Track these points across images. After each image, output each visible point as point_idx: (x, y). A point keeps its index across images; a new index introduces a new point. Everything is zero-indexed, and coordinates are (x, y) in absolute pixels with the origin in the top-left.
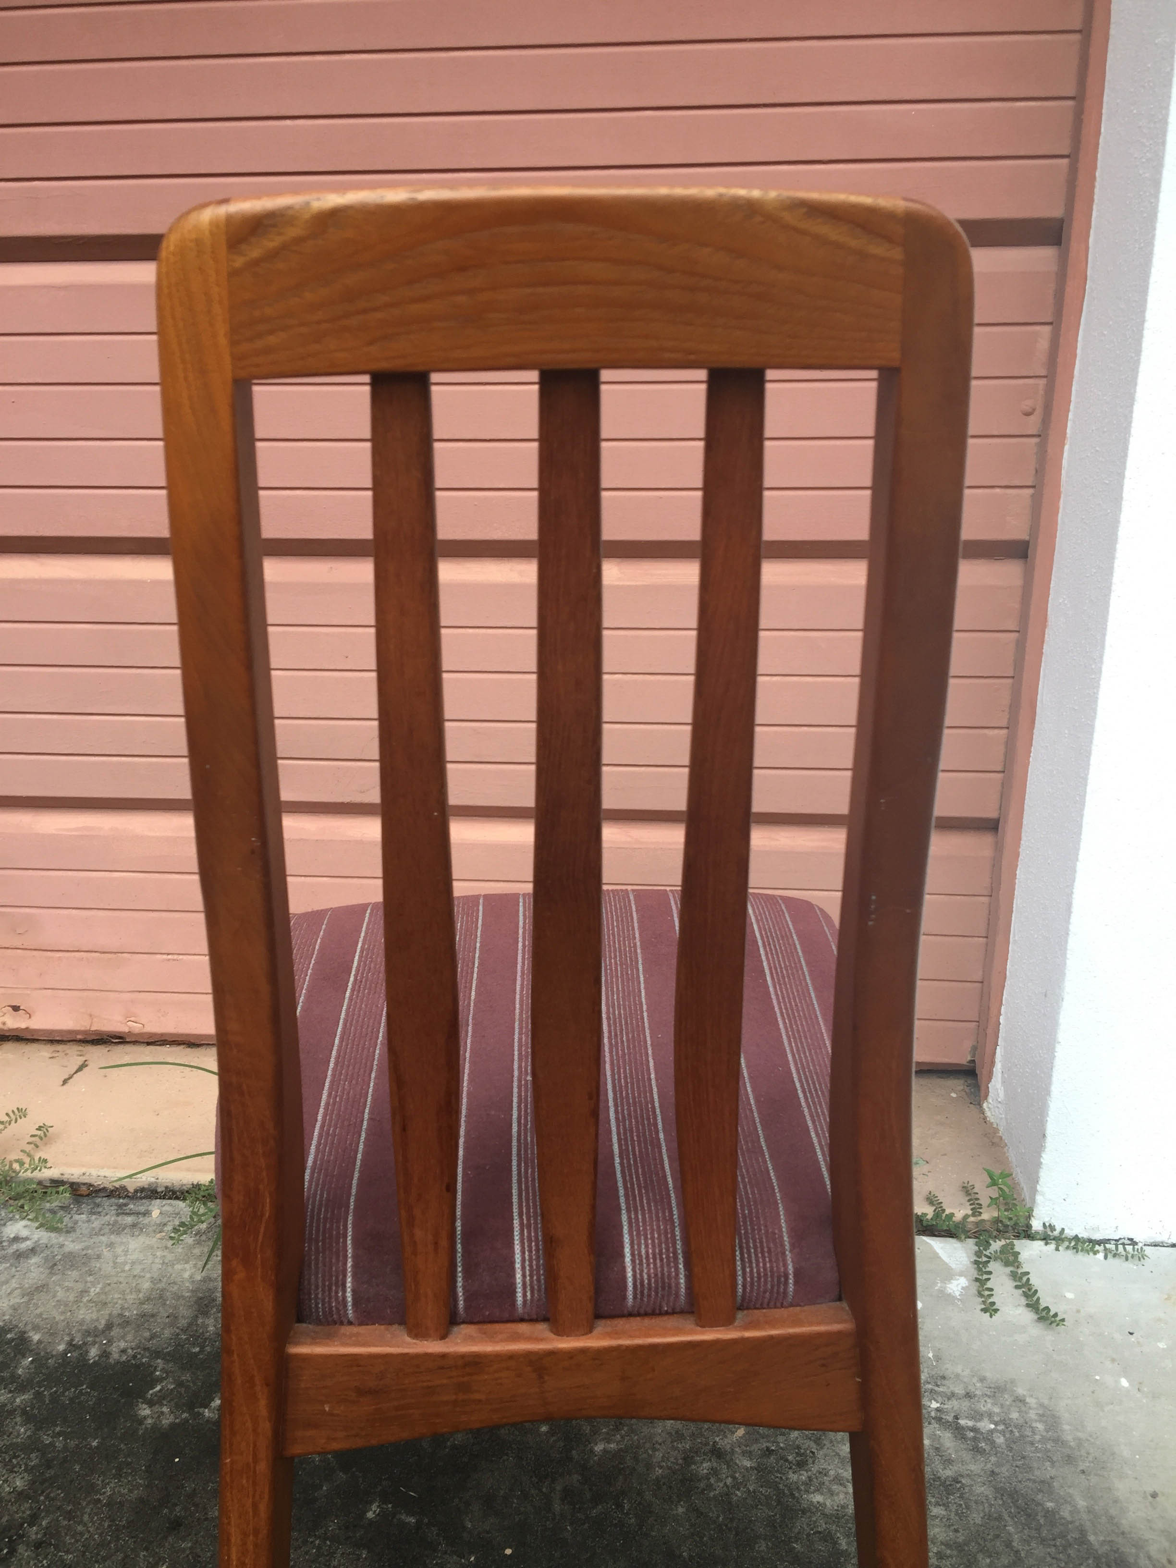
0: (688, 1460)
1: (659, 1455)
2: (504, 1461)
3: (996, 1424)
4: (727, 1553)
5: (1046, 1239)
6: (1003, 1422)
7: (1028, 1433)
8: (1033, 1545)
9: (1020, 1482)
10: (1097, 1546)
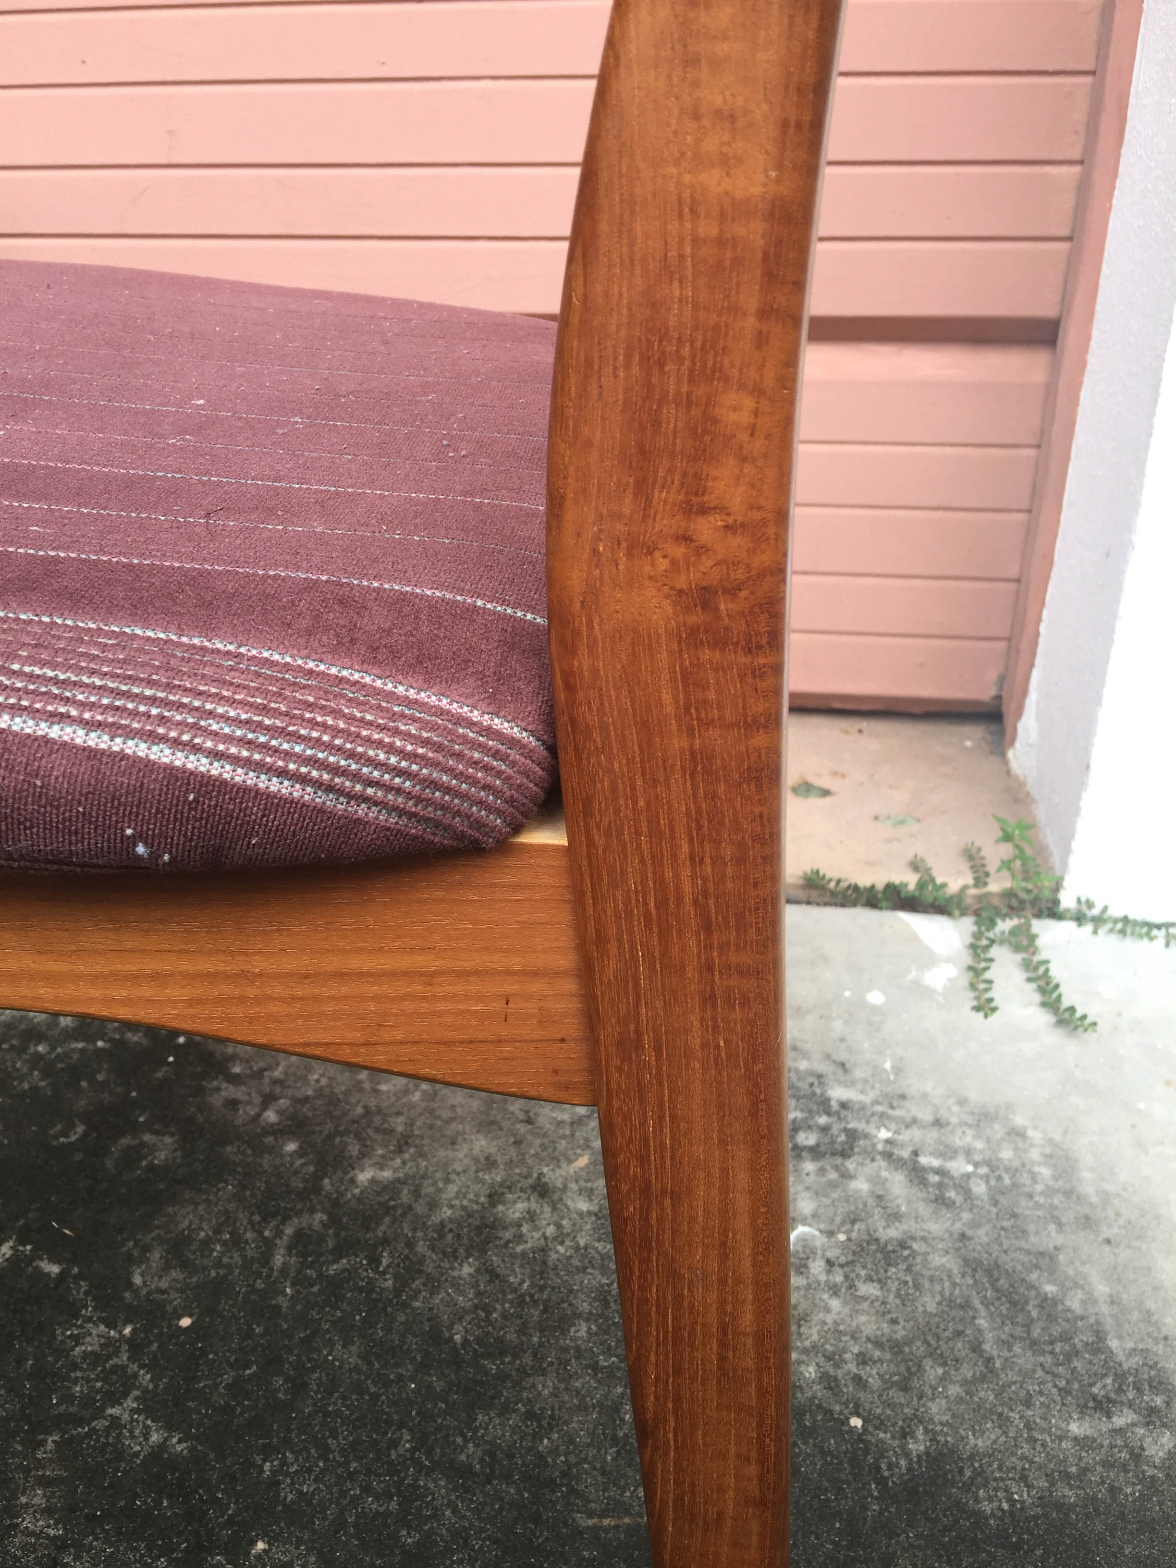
0: (495, 1198)
1: (452, 1189)
2: (219, 1190)
3: (976, 1165)
4: (524, 1339)
5: (1079, 919)
6: (988, 1163)
7: (1025, 1179)
8: (1017, 1349)
9: (1005, 1252)
10: (1121, 1357)
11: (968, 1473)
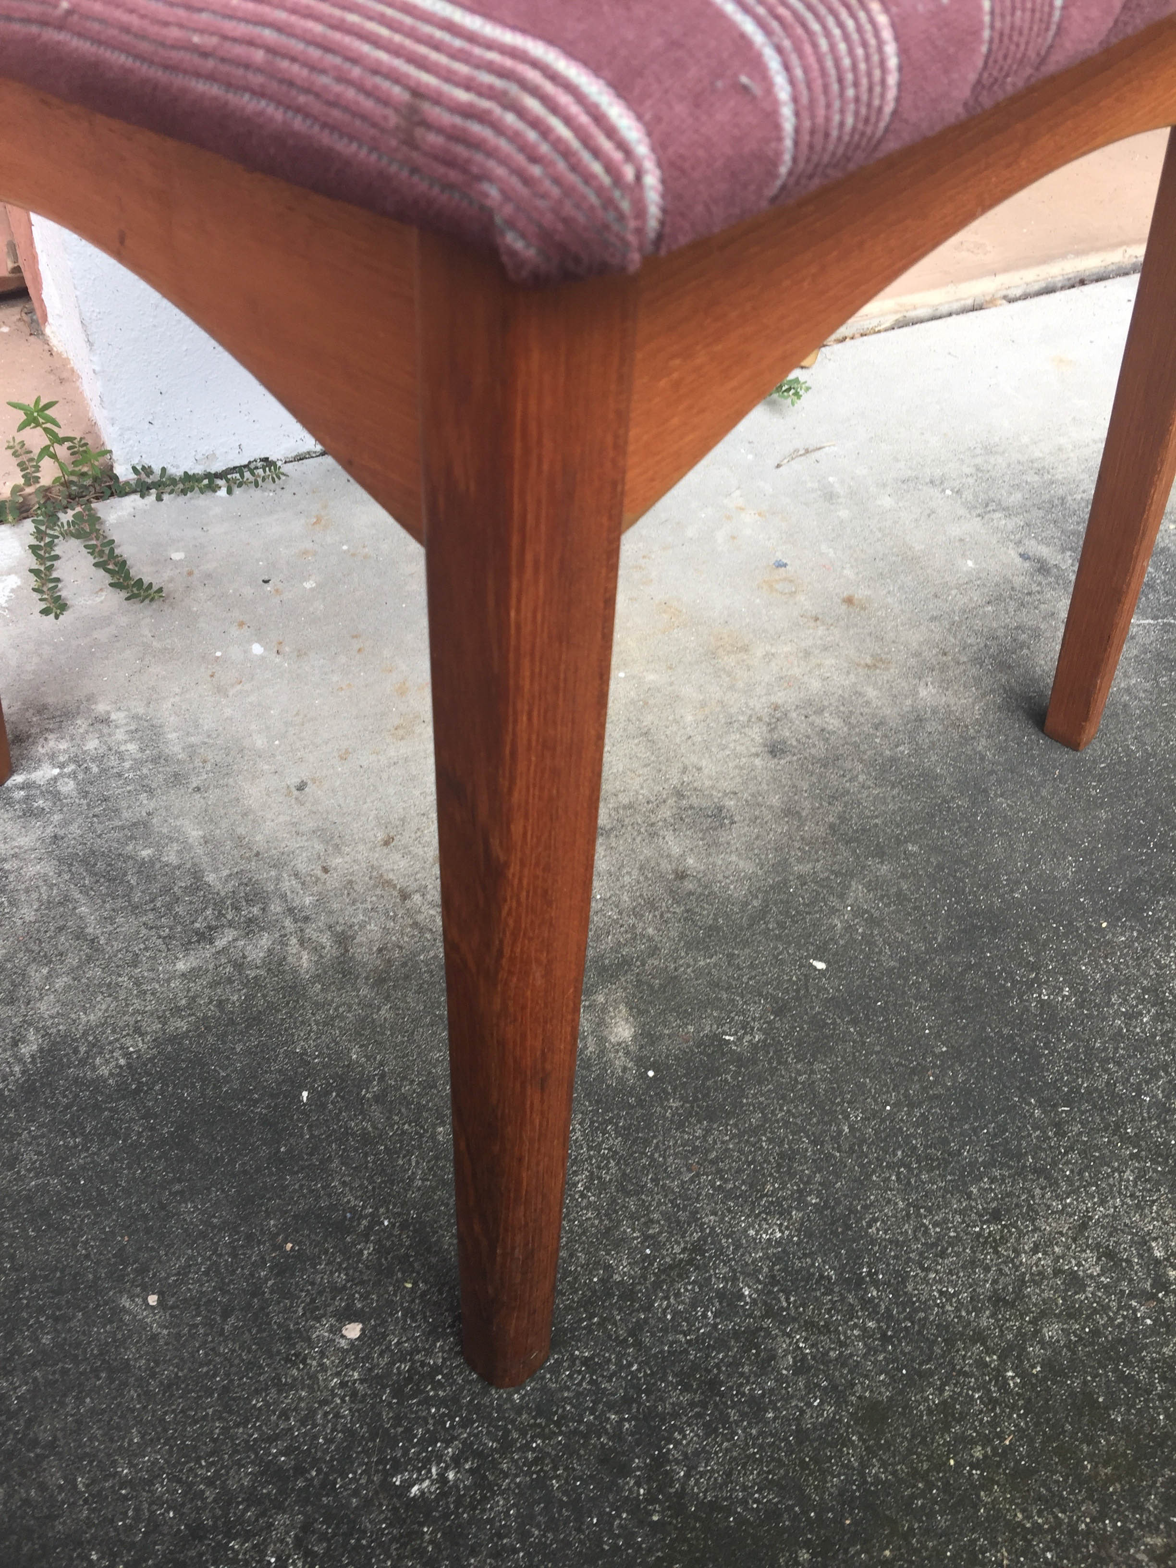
3: (62, 766)
6: (74, 760)
7: (113, 761)
8: (119, 920)
9: (100, 836)
10: (219, 886)
11: (83, 1049)
